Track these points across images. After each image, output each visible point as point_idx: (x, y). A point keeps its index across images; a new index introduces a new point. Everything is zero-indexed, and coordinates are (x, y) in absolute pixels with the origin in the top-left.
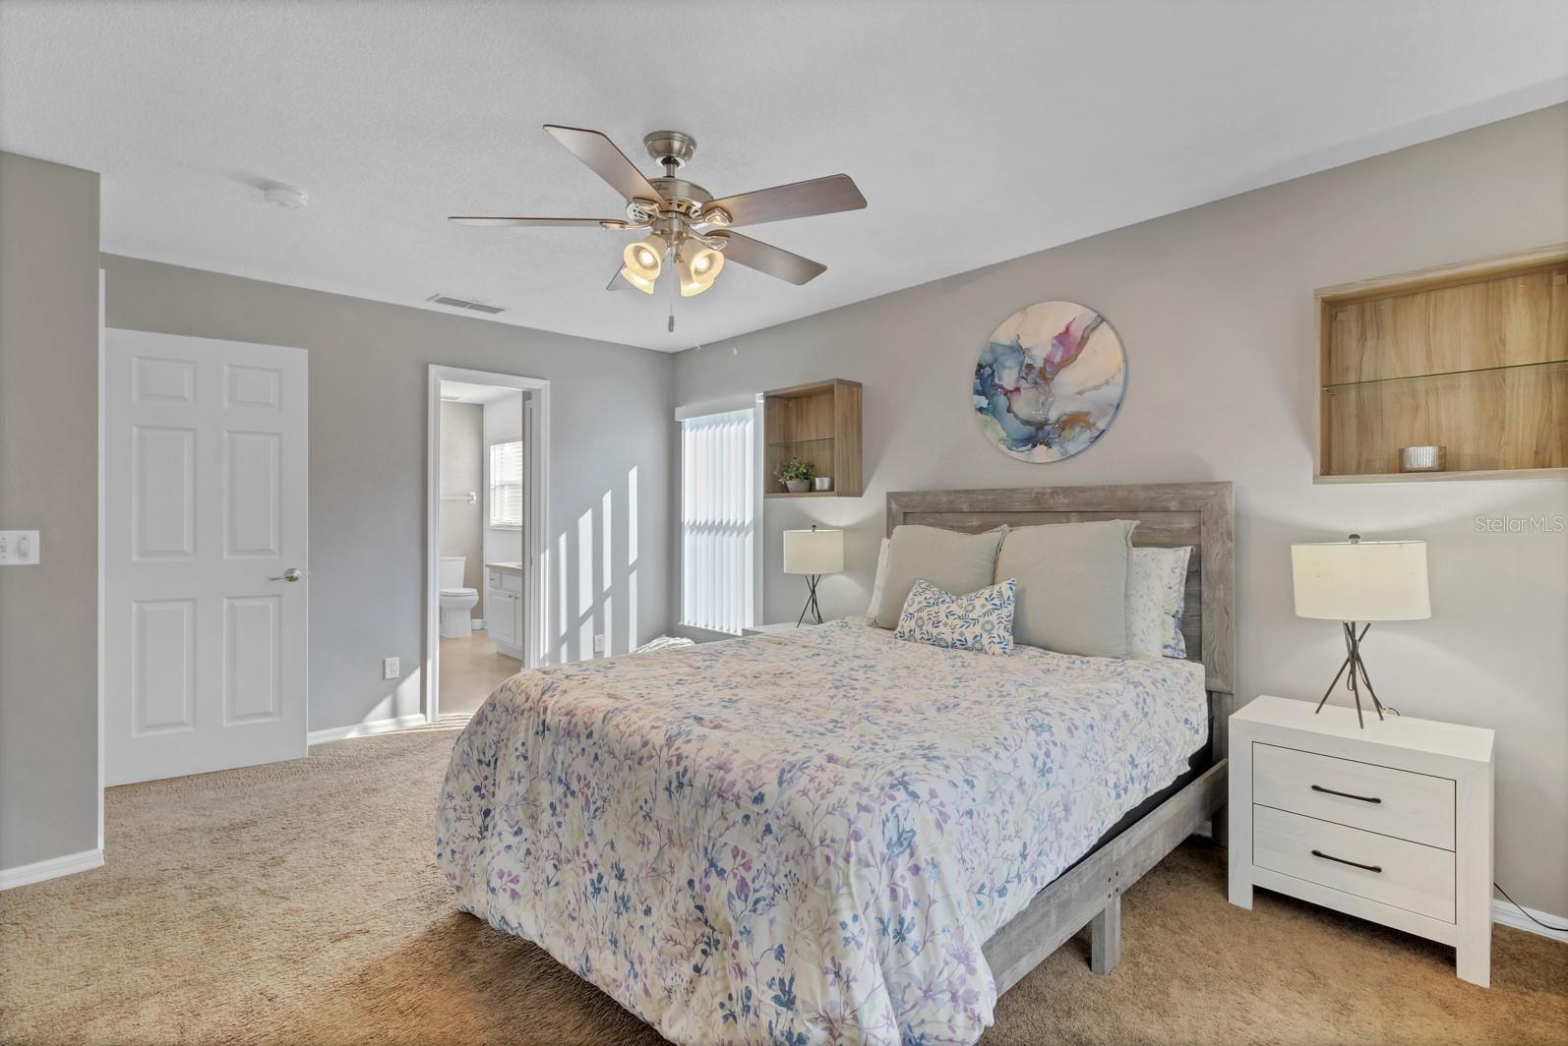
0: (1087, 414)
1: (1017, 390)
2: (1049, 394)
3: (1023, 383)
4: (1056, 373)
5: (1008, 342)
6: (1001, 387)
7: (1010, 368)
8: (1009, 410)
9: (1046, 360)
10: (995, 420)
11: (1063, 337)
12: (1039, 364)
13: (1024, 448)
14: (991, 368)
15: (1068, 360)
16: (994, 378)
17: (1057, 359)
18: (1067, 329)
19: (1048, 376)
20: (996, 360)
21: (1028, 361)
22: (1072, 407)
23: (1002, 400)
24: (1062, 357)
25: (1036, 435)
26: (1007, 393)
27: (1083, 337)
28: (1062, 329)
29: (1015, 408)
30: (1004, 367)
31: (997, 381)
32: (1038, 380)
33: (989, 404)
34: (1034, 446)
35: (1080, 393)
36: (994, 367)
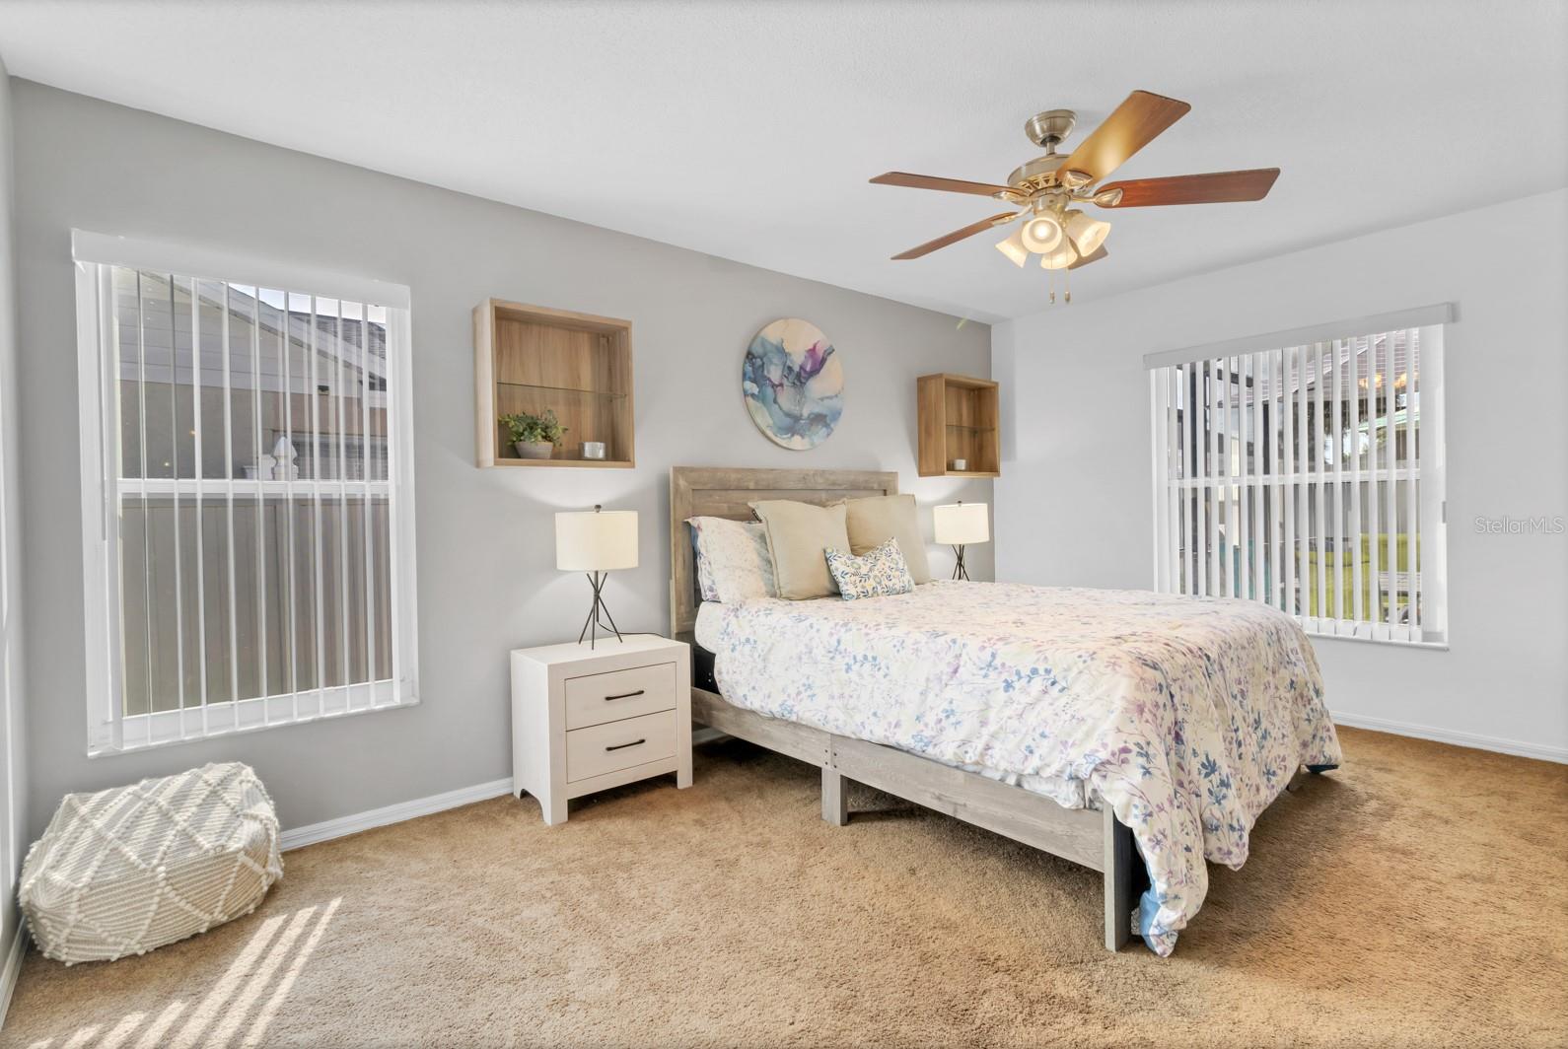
0: (825, 416)
1: (781, 385)
2: (802, 394)
3: (785, 381)
4: (807, 379)
5: (775, 342)
6: (769, 379)
7: (776, 365)
8: (775, 401)
9: (801, 367)
10: (765, 409)
11: (812, 351)
12: (796, 369)
13: (785, 436)
14: (762, 360)
15: (815, 371)
16: (763, 371)
17: (808, 369)
18: (815, 347)
19: (803, 381)
20: (765, 354)
21: (788, 363)
22: (817, 410)
23: (769, 390)
24: (811, 368)
25: (793, 425)
26: (774, 386)
27: (823, 358)
28: (811, 347)
29: (779, 400)
30: (771, 363)
31: (766, 373)
32: (796, 381)
33: (759, 392)
34: (793, 435)
35: (822, 399)
36: (765, 360)
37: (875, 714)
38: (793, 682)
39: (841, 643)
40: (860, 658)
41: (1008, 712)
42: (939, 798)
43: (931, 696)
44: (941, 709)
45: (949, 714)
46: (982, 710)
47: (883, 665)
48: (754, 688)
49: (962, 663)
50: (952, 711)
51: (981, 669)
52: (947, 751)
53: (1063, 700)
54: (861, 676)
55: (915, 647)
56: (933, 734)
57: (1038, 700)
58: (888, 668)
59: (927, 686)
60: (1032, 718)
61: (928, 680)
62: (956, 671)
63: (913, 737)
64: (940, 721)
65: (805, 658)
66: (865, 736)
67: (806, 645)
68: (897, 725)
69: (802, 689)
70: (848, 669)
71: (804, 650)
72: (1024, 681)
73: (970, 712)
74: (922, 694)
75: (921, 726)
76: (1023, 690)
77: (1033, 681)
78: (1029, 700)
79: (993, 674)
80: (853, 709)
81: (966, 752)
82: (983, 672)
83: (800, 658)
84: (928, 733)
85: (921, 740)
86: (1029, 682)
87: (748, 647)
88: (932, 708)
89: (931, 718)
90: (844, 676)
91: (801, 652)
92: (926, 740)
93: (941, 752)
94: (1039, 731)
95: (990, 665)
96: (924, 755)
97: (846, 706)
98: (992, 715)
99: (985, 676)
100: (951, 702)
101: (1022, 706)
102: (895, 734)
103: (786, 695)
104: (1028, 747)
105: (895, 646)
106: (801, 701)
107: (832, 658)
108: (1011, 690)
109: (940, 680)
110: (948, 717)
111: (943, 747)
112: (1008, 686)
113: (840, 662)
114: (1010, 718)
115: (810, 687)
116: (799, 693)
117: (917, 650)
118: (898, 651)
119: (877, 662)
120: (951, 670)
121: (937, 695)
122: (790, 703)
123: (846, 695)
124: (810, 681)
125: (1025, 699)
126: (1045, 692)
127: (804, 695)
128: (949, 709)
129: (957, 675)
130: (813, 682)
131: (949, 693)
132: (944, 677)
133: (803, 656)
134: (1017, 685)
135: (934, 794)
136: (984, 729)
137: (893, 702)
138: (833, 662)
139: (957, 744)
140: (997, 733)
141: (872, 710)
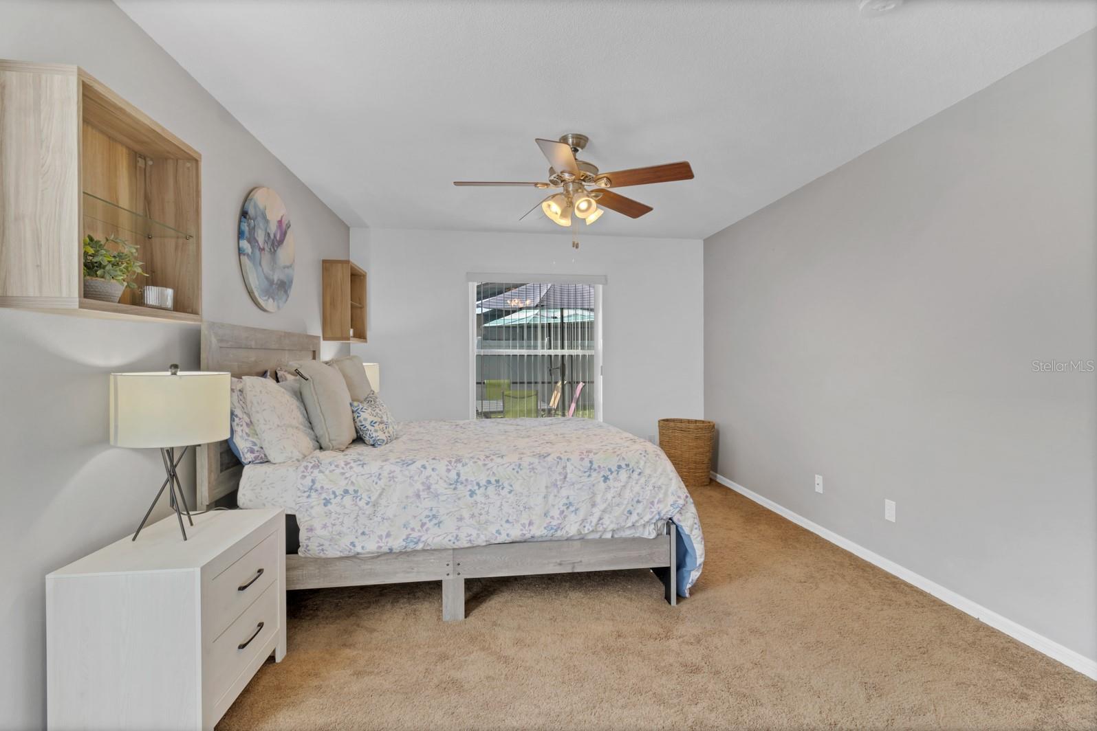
0: (285, 284)
1: (264, 249)
2: (274, 260)
3: (266, 246)
5: (261, 208)
6: (257, 243)
7: (262, 229)
8: (260, 264)
9: (274, 236)
11: (280, 223)
13: (265, 299)
15: (281, 241)
17: (278, 238)
19: (275, 248)
21: (268, 230)
22: (282, 277)
25: (269, 289)
26: (260, 249)
27: (285, 230)
28: (279, 219)
32: (271, 248)
34: (269, 299)
35: (284, 268)
36: (255, 221)
37: (507, 521)
38: (415, 517)
39: (461, 475)
40: (483, 483)
41: (609, 496)
42: (560, 564)
43: (551, 497)
44: (562, 503)
45: (569, 505)
46: (591, 498)
47: (506, 485)
48: (363, 533)
49: (568, 471)
50: (570, 503)
51: (585, 472)
52: (572, 529)
53: (643, 480)
54: (487, 496)
55: (531, 467)
56: (559, 522)
57: (627, 483)
58: (511, 486)
59: (547, 492)
60: (628, 494)
61: (547, 487)
62: (565, 478)
63: (545, 528)
64: (563, 512)
65: (424, 495)
66: (501, 539)
67: (423, 483)
68: (531, 524)
69: (425, 520)
70: (472, 493)
71: (421, 488)
72: (615, 473)
73: (583, 501)
74: (545, 497)
75: (548, 520)
76: (616, 480)
77: (620, 473)
78: (622, 484)
79: (594, 474)
80: (486, 522)
81: (584, 527)
82: (587, 474)
83: (418, 496)
84: (555, 523)
85: (552, 529)
86: (618, 473)
87: (348, 500)
88: (553, 506)
89: (555, 512)
90: (471, 500)
91: (419, 491)
92: (555, 528)
93: (567, 532)
94: (636, 500)
95: (591, 468)
96: (553, 538)
97: (479, 523)
98: (598, 499)
99: (589, 476)
100: (568, 498)
101: (619, 489)
102: (530, 530)
103: (409, 529)
104: (629, 511)
105: (514, 469)
106: (427, 530)
107: (455, 489)
108: (608, 481)
109: (556, 485)
110: (568, 508)
111: (567, 528)
112: (606, 479)
113: (463, 491)
114: (614, 497)
115: (434, 516)
116: (423, 525)
117: (533, 469)
118: (518, 472)
119: (500, 484)
120: (562, 477)
121: (556, 496)
122: (415, 535)
123: (476, 514)
124: (434, 512)
125: (619, 485)
126: (630, 477)
127: (429, 525)
128: (568, 503)
129: (567, 479)
130: (438, 511)
131: (564, 492)
132: (558, 483)
133: (421, 493)
134: (610, 477)
135: (556, 562)
136: (594, 509)
137: (522, 509)
138: (457, 492)
139: (578, 524)
140: (606, 508)
141: (504, 520)
